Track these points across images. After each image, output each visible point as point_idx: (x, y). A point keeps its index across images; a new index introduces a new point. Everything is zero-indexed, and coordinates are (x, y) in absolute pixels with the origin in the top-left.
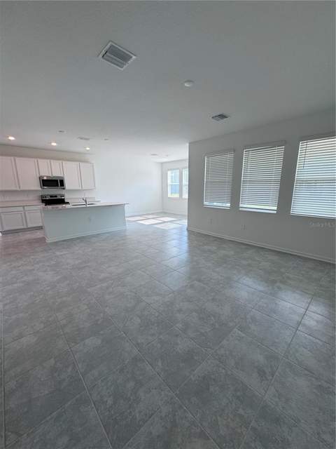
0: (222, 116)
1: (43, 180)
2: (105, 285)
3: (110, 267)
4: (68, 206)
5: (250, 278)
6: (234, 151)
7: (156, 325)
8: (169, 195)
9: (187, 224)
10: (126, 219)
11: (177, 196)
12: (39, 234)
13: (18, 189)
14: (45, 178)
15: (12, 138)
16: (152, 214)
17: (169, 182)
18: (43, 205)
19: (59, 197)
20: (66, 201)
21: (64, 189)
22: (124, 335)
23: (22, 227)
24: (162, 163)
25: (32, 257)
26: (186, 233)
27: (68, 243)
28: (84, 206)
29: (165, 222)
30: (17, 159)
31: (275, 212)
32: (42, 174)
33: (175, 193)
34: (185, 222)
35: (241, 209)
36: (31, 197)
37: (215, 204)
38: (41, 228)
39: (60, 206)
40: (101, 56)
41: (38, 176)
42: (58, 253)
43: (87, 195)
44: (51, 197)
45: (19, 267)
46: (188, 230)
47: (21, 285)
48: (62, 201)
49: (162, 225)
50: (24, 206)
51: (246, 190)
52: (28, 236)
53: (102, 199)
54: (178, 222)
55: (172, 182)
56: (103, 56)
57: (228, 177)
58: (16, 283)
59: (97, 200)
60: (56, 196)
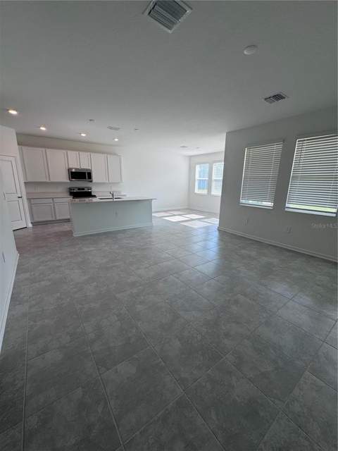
0: (278, 97)
1: (72, 173)
2: (135, 291)
3: (138, 269)
4: (94, 200)
5: (307, 296)
6: (284, 141)
7: (200, 352)
8: (197, 191)
9: (218, 223)
10: (153, 214)
11: (205, 192)
12: (66, 227)
13: (48, 181)
14: (73, 170)
15: (43, 129)
16: (179, 210)
17: (197, 177)
18: (71, 198)
19: (86, 190)
20: (93, 194)
21: (91, 181)
22: (163, 363)
23: (51, 219)
24: (191, 157)
25: (59, 252)
26: (217, 233)
27: (95, 238)
28: (112, 200)
29: (192, 220)
30: (48, 150)
31: (334, 215)
32: (70, 167)
33: (204, 189)
34: (216, 221)
35: (286, 209)
36: (60, 189)
37: (250, 202)
38: (68, 220)
39: (87, 200)
40: (147, 12)
41: (67, 168)
42: (85, 249)
43: (114, 189)
44: (79, 189)
45: (47, 262)
46: (219, 230)
47: (48, 283)
48: (89, 195)
49: (190, 222)
50: (53, 199)
51: (294, 188)
52: (57, 228)
53: (128, 193)
54: (205, 220)
55: (200, 177)
56: (150, 13)
57: (273, 172)
58: (43, 280)
59: (123, 193)
60: (84, 189)
